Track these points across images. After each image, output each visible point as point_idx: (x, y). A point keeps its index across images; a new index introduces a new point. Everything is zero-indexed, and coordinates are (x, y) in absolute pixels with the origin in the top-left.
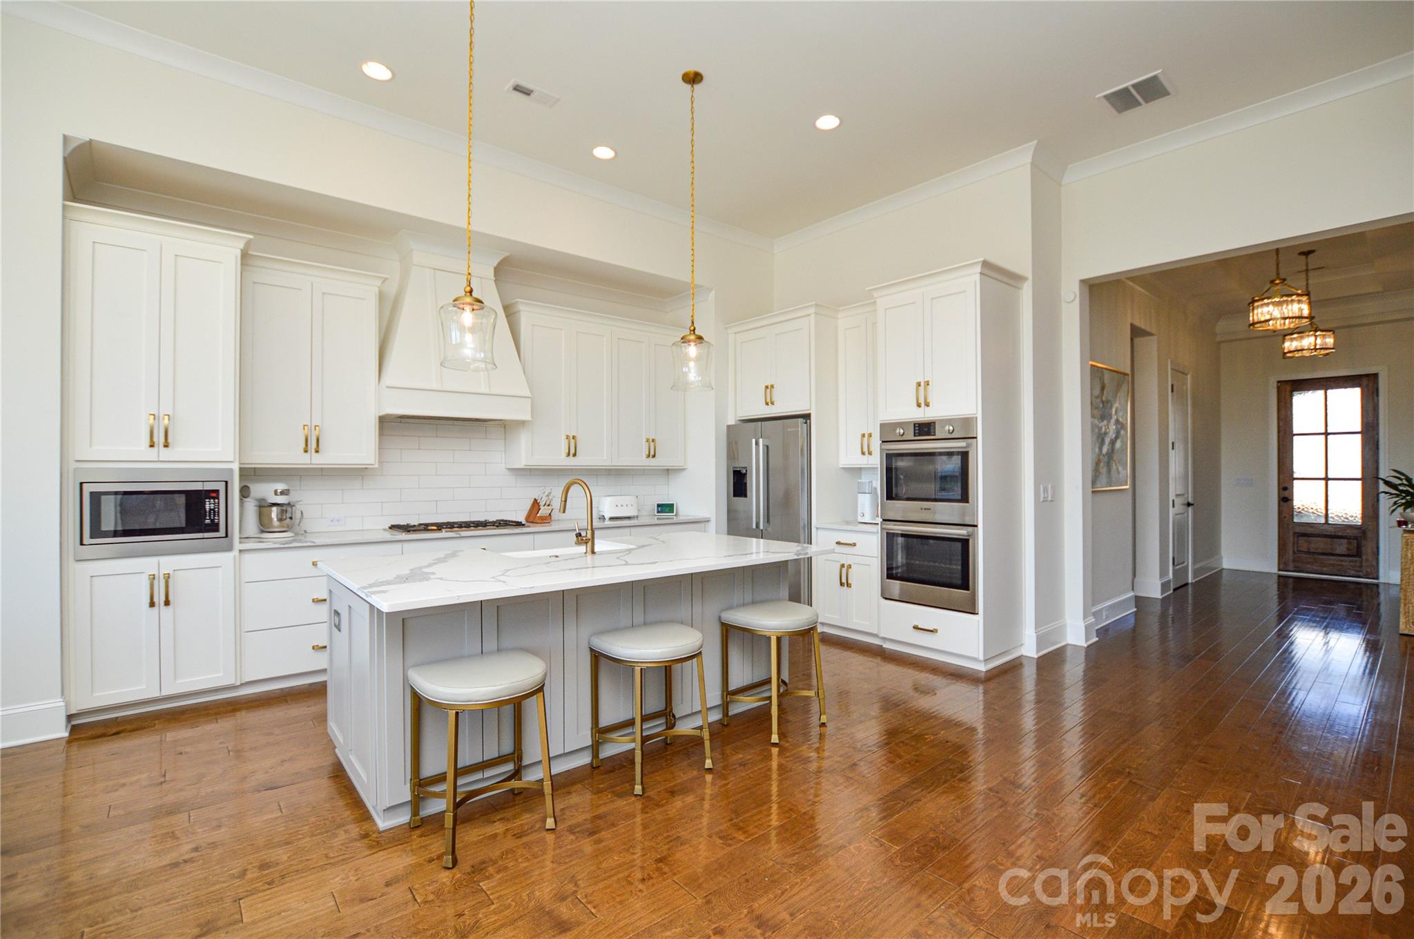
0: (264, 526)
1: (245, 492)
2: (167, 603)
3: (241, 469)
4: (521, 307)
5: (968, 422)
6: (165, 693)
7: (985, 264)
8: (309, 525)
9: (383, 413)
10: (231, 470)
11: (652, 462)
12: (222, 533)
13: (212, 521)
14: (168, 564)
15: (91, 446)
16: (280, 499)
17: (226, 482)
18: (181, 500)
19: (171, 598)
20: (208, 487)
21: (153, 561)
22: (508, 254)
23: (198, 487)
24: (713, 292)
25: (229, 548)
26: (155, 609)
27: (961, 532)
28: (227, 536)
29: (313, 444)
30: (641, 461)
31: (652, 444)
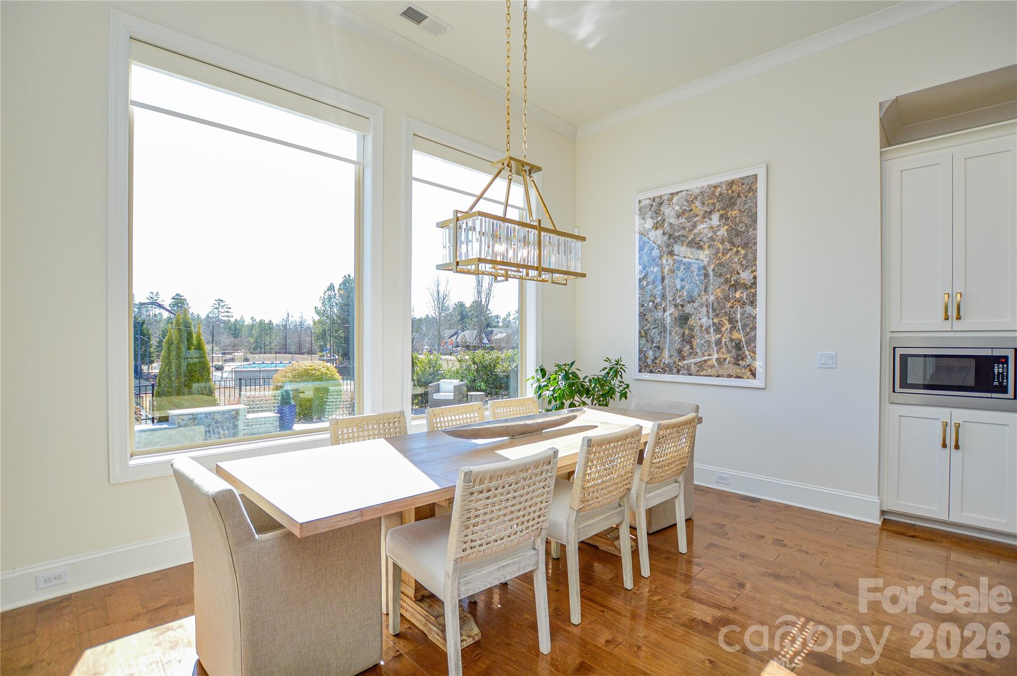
2: (957, 447)
6: (953, 519)
12: (1009, 395)
13: (1001, 384)
14: (959, 415)
15: (901, 321)
18: (972, 364)
19: (960, 444)
20: (998, 353)
21: (947, 411)
23: (988, 353)
26: (947, 450)
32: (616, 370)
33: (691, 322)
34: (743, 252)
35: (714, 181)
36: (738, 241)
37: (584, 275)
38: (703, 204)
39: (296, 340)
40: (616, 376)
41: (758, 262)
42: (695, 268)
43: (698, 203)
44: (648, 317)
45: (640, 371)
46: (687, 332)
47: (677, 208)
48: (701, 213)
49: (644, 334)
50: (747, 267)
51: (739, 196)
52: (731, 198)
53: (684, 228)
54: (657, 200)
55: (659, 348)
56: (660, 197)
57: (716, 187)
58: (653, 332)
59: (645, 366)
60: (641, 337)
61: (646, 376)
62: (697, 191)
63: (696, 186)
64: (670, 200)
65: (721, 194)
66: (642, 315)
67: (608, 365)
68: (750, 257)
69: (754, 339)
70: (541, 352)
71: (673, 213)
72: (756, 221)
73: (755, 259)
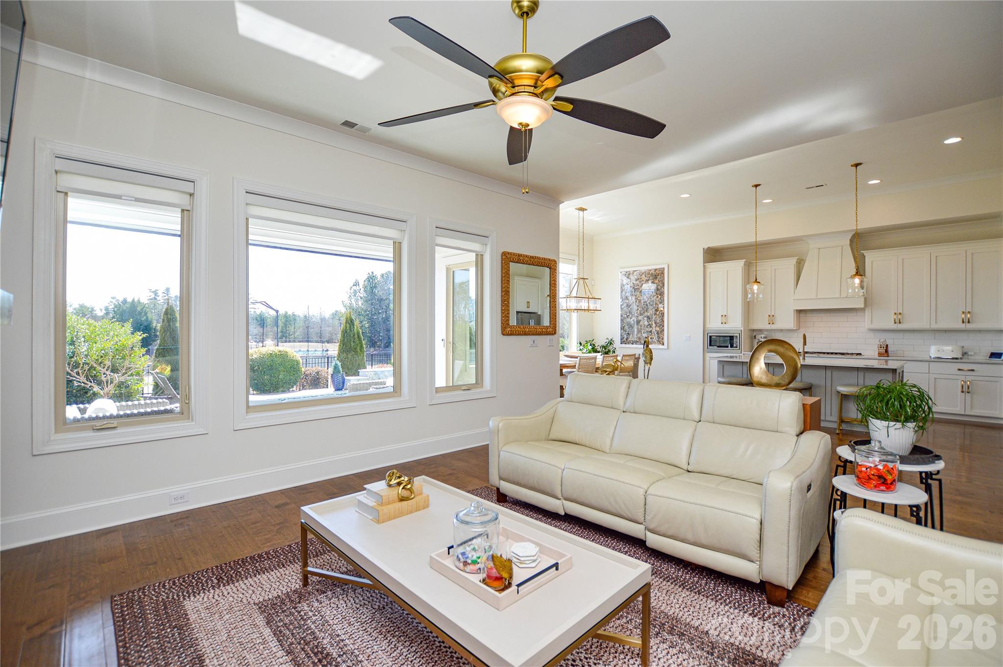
1: (754, 337)
4: (865, 254)
9: (796, 309)
10: (741, 330)
11: (969, 326)
12: (738, 348)
13: (736, 344)
15: (710, 323)
17: (739, 334)
20: (734, 335)
22: (854, 233)
25: (741, 353)
30: (957, 325)
32: (611, 343)
33: (641, 323)
34: (660, 297)
35: (650, 268)
36: (658, 292)
37: (600, 310)
38: (646, 276)
39: (317, 330)
40: (611, 345)
41: (665, 301)
42: (642, 301)
43: (644, 276)
44: (624, 321)
45: (621, 344)
46: (639, 327)
47: (636, 277)
48: (645, 280)
49: (622, 328)
50: (661, 303)
51: (658, 275)
52: (656, 276)
53: (638, 285)
54: (628, 273)
55: (628, 334)
56: (629, 271)
57: (650, 270)
58: (626, 327)
59: (623, 341)
60: (621, 329)
61: (623, 345)
62: (643, 271)
63: (643, 269)
64: (633, 273)
65: (652, 274)
66: (622, 320)
67: (607, 341)
68: (662, 299)
69: (663, 330)
70: (579, 335)
71: (634, 279)
72: (664, 285)
73: (664, 300)
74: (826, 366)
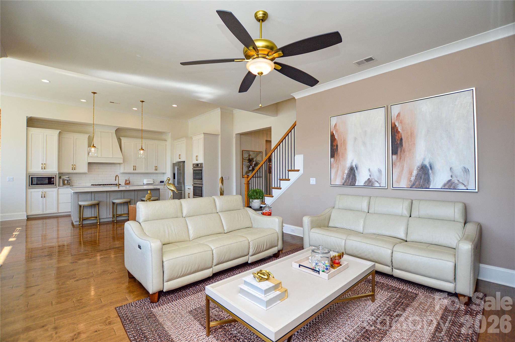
0: (64, 184)
1: (60, 178)
2: (44, 197)
3: (58, 173)
4: (122, 139)
5: (201, 164)
6: (44, 213)
7: (204, 133)
8: (73, 184)
9: (89, 162)
10: (57, 173)
11: (156, 171)
12: (55, 185)
13: (53, 182)
14: (45, 190)
15: (31, 169)
16: (67, 179)
17: (56, 176)
18: (48, 178)
19: (45, 196)
20: (52, 176)
21: (42, 189)
22: (118, 128)
23: (51, 176)
24: (170, 133)
25: (56, 187)
26: (42, 198)
27: (200, 186)
28: (56, 185)
29: (74, 168)
30: (154, 171)
31: (156, 167)
74: (107, 191)
